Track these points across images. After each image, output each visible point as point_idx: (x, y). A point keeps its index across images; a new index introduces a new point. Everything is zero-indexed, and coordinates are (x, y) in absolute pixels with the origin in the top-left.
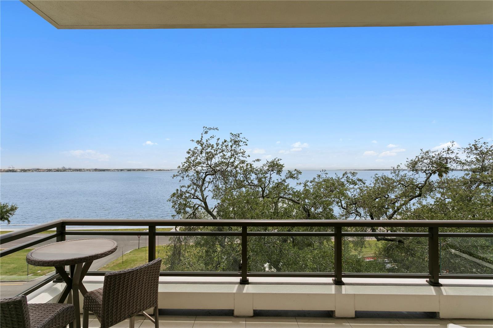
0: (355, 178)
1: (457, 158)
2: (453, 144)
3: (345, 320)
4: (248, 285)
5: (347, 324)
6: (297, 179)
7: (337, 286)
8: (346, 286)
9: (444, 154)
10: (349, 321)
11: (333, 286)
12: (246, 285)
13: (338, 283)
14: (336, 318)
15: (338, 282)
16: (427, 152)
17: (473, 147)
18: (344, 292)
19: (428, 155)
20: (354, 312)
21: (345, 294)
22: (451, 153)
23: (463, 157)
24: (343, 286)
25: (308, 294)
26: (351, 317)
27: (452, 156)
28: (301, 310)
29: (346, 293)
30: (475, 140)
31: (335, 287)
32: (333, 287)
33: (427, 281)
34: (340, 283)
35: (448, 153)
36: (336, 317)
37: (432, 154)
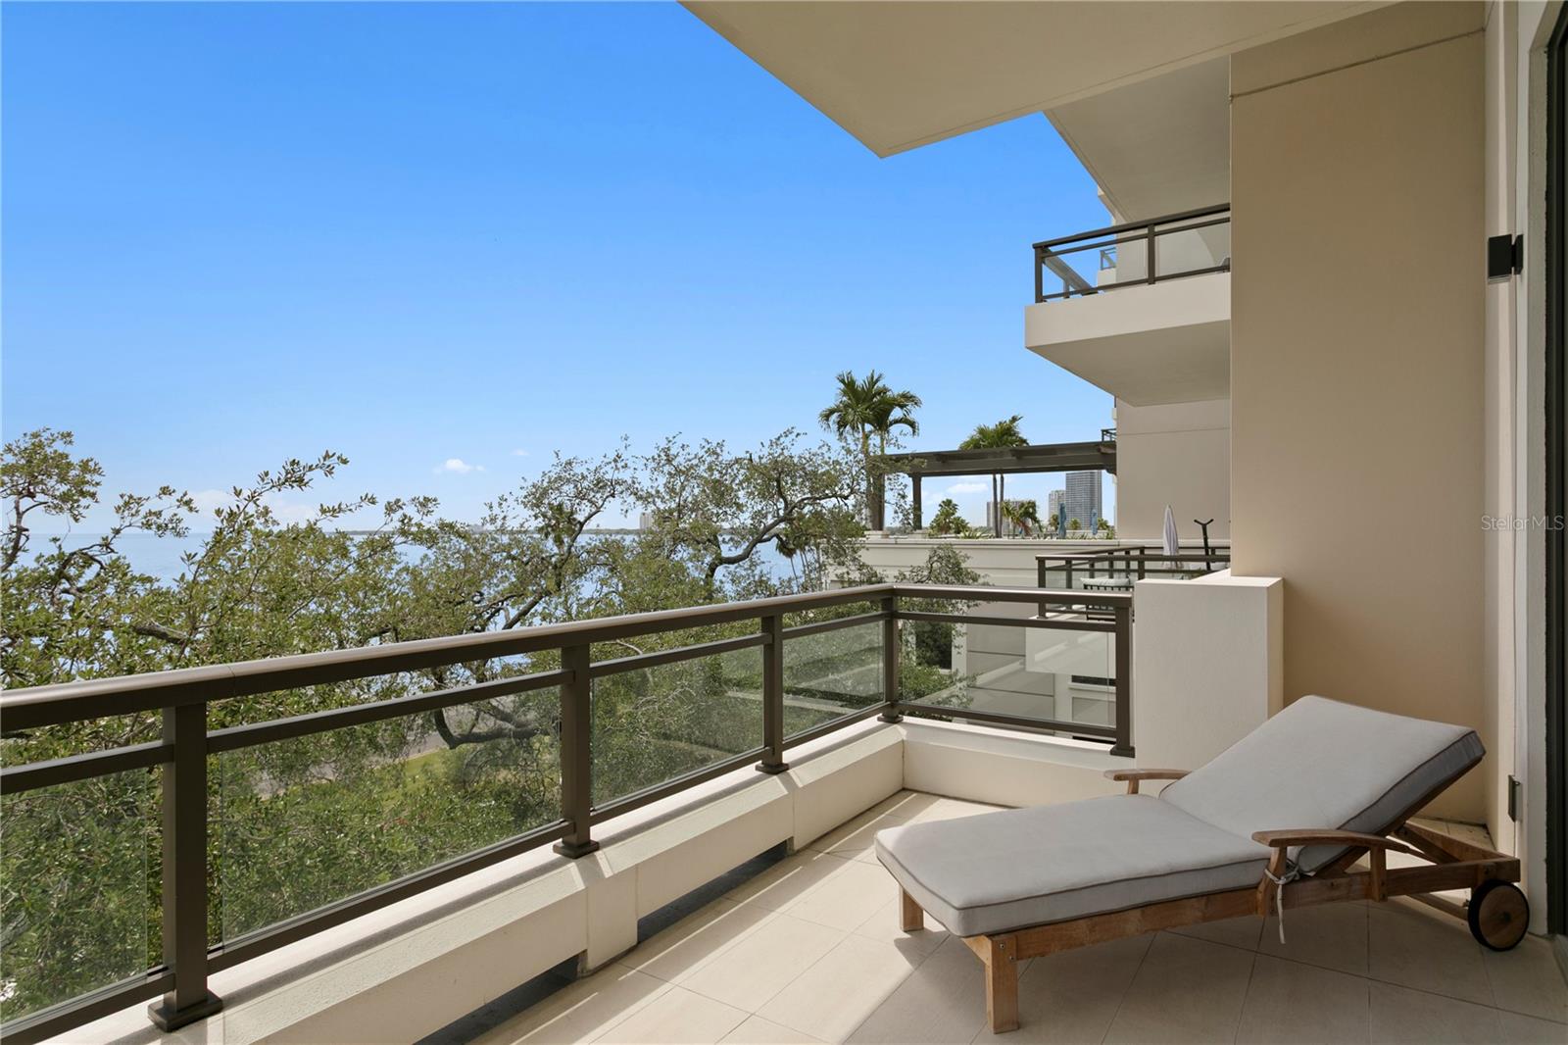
0: (430, 522)
1: (634, 482)
2: (628, 442)
3: (617, 968)
4: (220, 1015)
5: (629, 974)
6: (178, 534)
7: (580, 860)
8: (605, 850)
9: (608, 468)
10: (627, 962)
11: (572, 867)
12: (210, 1020)
13: (580, 848)
14: (592, 975)
15: (581, 846)
16: (570, 463)
17: (662, 454)
18: (608, 873)
19: (572, 473)
20: (636, 923)
21: (615, 875)
22: (623, 467)
23: (646, 481)
24: (599, 854)
25: (503, 931)
26: (628, 948)
27: (625, 475)
28: (483, 1004)
29: (616, 872)
30: (667, 438)
31: (578, 866)
32: (572, 869)
33: (757, 768)
34: (588, 849)
35: (617, 468)
36: (590, 971)
37: (578, 469)
